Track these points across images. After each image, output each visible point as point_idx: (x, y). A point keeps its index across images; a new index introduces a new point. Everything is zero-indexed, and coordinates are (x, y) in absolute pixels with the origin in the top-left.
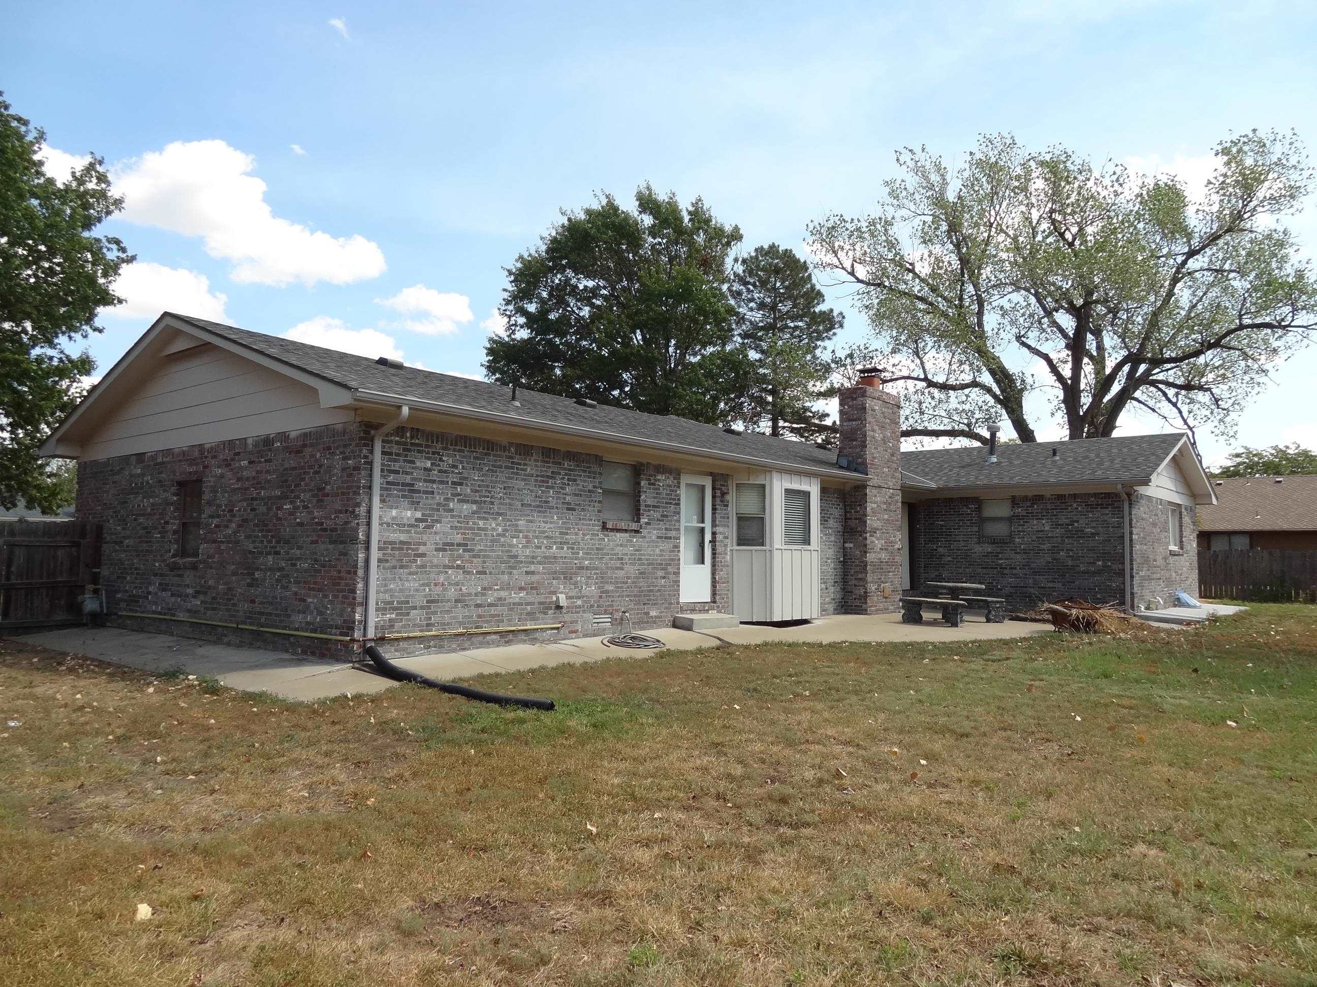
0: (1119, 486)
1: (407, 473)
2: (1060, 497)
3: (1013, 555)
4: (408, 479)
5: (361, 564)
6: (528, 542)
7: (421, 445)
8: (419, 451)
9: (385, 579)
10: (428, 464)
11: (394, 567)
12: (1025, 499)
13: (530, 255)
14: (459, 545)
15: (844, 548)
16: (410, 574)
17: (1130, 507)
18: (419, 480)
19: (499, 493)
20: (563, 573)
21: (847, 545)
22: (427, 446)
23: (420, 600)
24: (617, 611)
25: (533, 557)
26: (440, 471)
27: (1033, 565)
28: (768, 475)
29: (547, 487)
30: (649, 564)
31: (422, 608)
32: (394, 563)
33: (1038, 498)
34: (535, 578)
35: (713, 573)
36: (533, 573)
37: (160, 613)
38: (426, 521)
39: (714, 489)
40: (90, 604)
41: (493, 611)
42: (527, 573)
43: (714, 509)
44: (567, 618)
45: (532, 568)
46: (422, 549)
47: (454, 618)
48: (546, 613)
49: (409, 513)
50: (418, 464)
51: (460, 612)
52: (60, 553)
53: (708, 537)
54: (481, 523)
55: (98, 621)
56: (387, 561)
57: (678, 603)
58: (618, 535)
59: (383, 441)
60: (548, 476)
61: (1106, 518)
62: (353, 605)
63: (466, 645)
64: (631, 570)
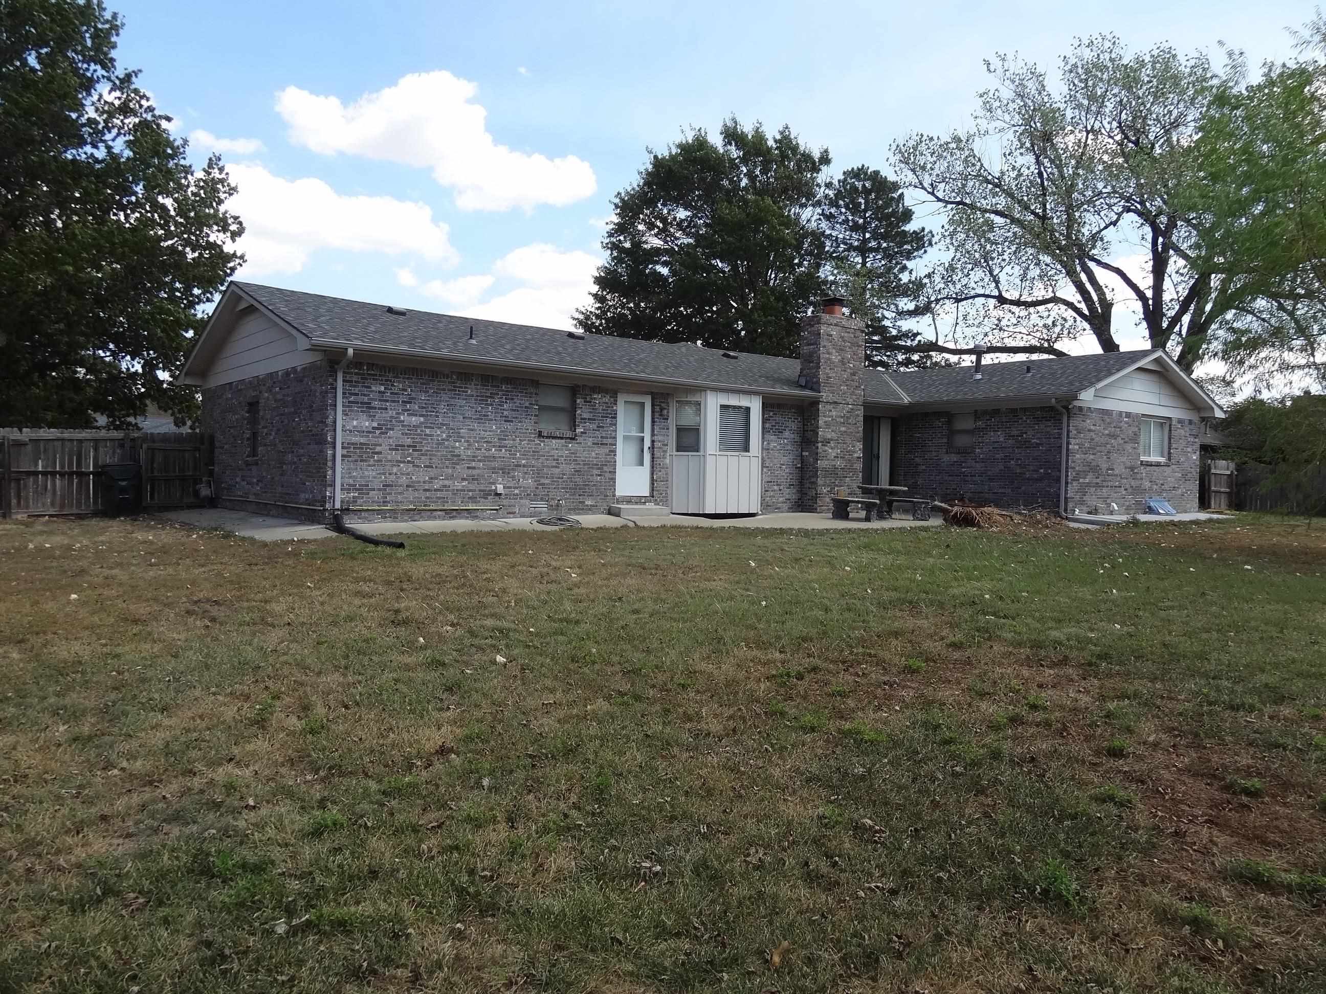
0: (1053, 400)
1: (365, 395)
2: (1014, 411)
3: (974, 464)
4: (366, 399)
5: (329, 457)
6: (469, 445)
7: (376, 375)
8: (374, 380)
9: (349, 469)
10: (382, 388)
11: (356, 461)
12: (985, 413)
13: (633, 189)
14: (409, 446)
15: (802, 456)
16: (369, 466)
17: (1068, 420)
18: (376, 400)
19: (442, 408)
20: (502, 469)
21: (804, 453)
22: (380, 376)
23: (377, 484)
24: (553, 499)
25: (474, 457)
26: (391, 393)
27: (989, 473)
28: (703, 393)
29: (487, 404)
30: (584, 465)
31: (379, 490)
32: (356, 457)
33: (996, 412)
34: (475, 472)
35: (652, 474)
36: (474, 468)
37: (241, 496)
38: (381, 429)
39: (653, 405)
40: (205, 491)
41: (439, 494)
42: (468, 468)
43: (653, 422)
44: (505, 502)
45: (473, 464)
46: (378, 449)
47: (406, 498)
48: (487, 498)
49: (367, 424)
50: (374, 388)
51: (411, 495)
52: (187, 455)
53: (647, 443)
54: (428, 431)
55: (212, 503)
56: (350, 456)
57: (614, 496)
58: (554, 441)
59: (344, 373)
60: (487, 397)
61: (1048, 429)
62: (325, 486)
63: (416, 518)
64: (568, 469)
